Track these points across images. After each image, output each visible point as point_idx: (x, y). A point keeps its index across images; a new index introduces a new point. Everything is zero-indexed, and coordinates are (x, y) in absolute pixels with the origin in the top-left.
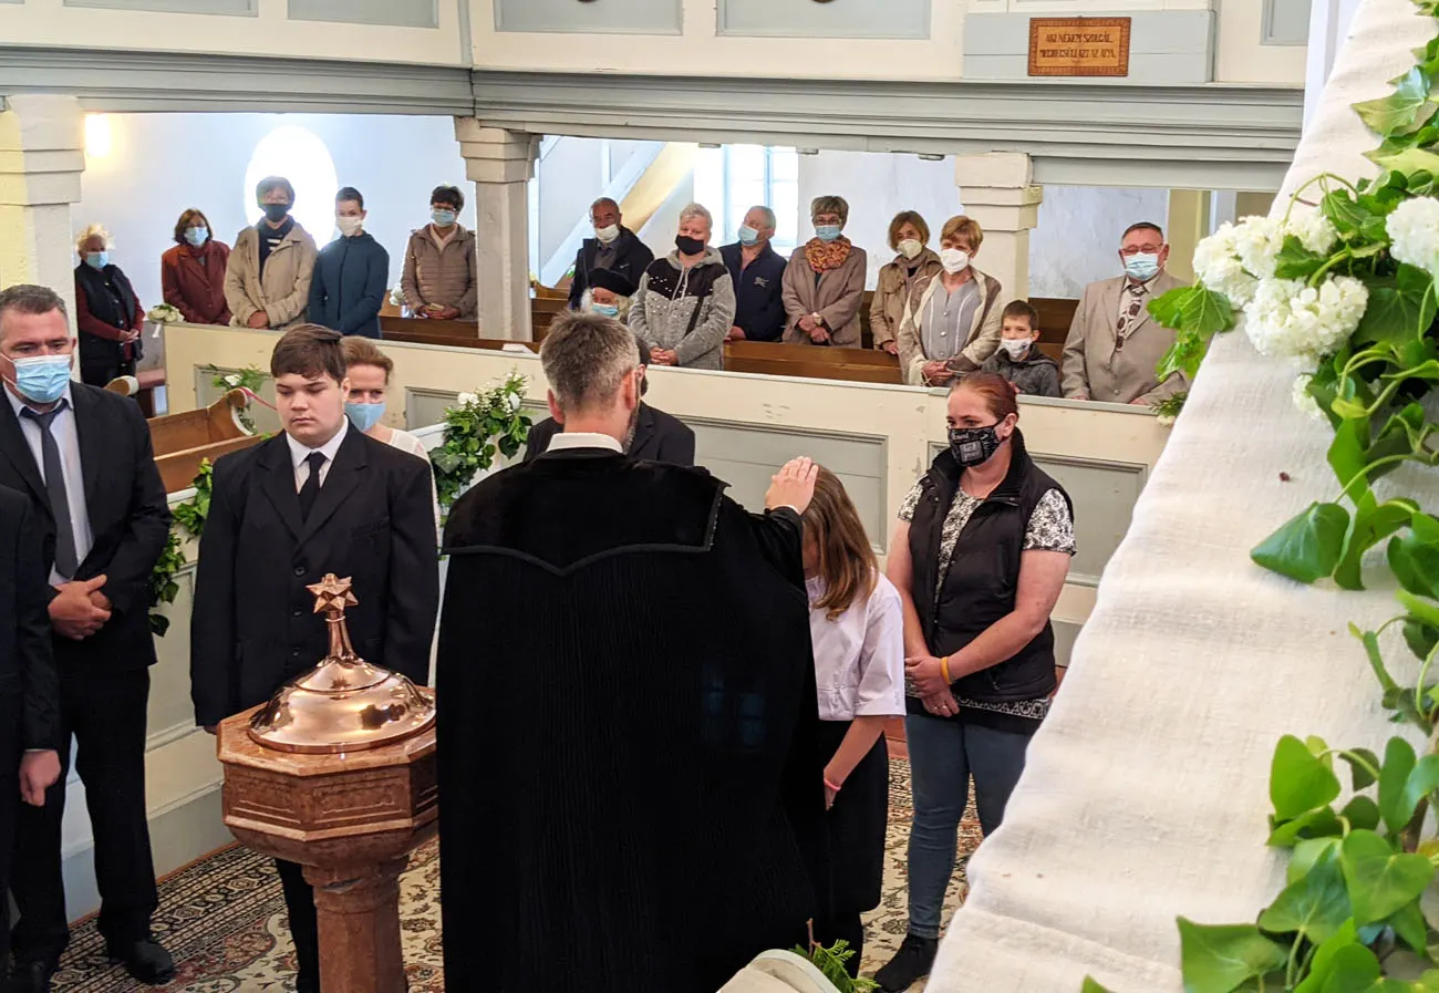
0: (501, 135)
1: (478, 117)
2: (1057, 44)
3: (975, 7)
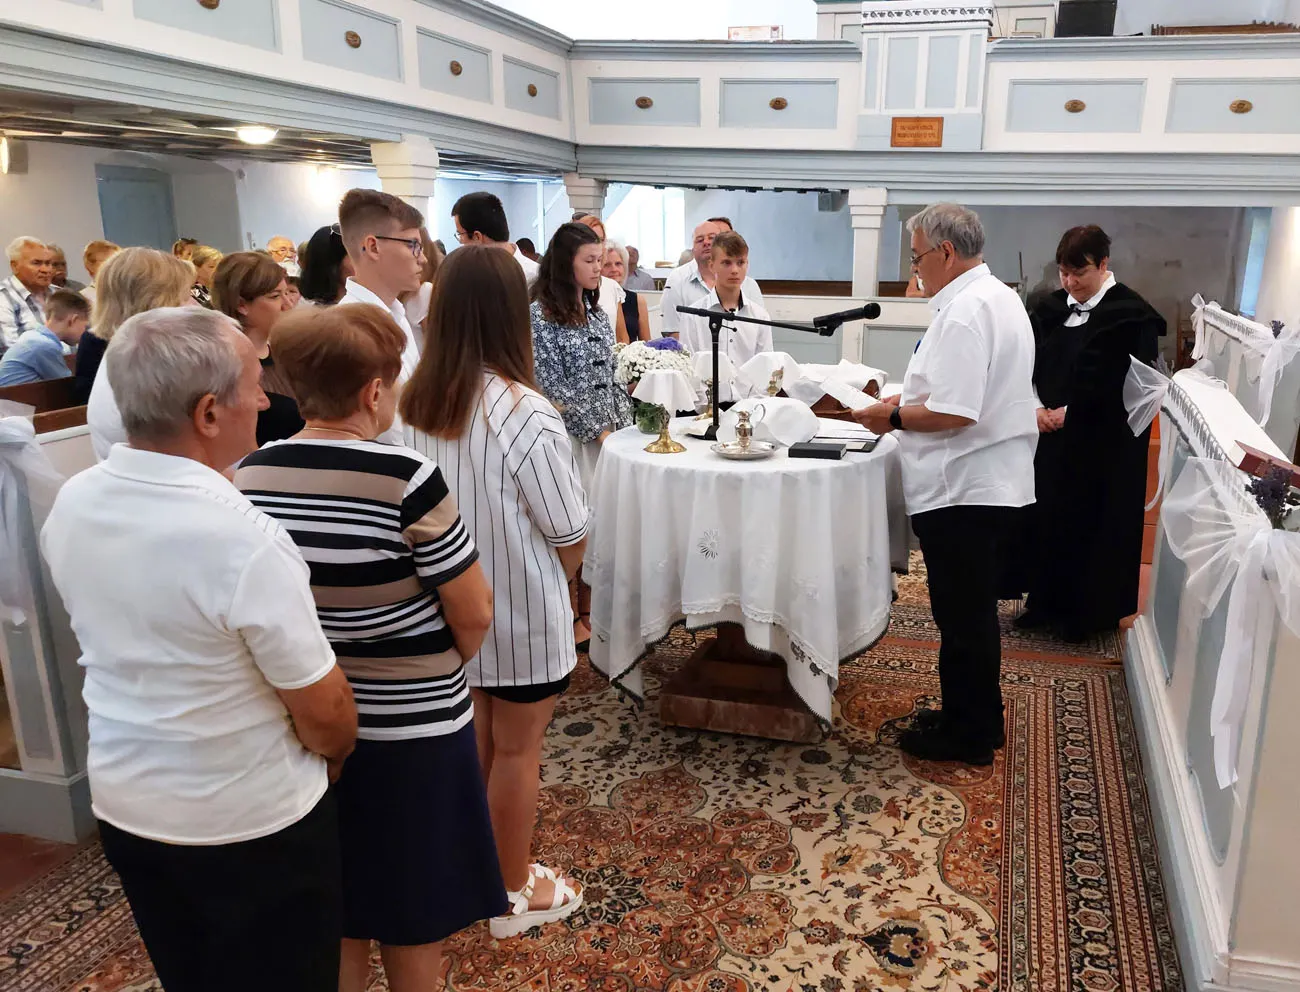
0: (592, 182)
1: (579, 171)
2: (907, 131)
3: (864, 111)
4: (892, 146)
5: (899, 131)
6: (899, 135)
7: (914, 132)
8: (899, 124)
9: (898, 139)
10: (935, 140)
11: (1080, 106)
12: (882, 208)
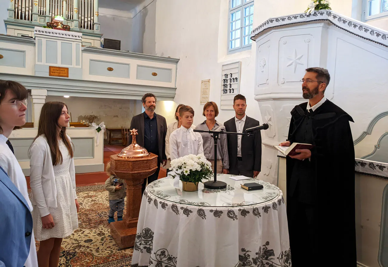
2: (55, 71)
3: (37, 63)
4: (50, 75)
5: (52, 71)
7: (58, 71)
8: (52, 69)
9: (52, 74)
10: (66, 75)
11: (112, 69)
12: (45, 96)
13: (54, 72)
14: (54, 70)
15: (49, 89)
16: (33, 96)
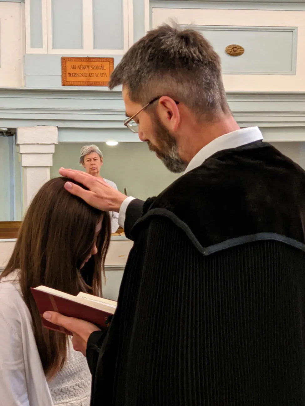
2: (77, 71)
3: (30, 51)
4: (63, 84)
5: (69, 70)
6: (70, 74)
7: (86, 71)
8: (69, 64)
9: (69, 79)
10: (106, 79)
11: (239, 51)
12: (54, 146)
13: (75, 75)
14: (74, 68)
15: (62, 125)
16: (21, 146)
